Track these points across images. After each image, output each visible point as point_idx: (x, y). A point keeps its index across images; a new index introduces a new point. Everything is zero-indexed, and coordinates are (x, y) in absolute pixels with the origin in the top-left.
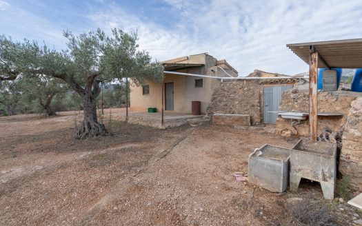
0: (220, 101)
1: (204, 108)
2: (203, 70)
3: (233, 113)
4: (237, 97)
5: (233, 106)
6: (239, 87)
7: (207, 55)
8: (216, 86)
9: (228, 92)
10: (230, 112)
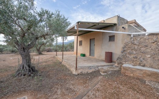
0: (130, 54)
1: (115, 58)
2: (115, 28)
3: (144, 66)
4: (149, 50)
5: (144, 59)
6: (151, 41)
7: (119, 17)
8: (126, 41)
9: (138, 46)
10: (140, 65)
